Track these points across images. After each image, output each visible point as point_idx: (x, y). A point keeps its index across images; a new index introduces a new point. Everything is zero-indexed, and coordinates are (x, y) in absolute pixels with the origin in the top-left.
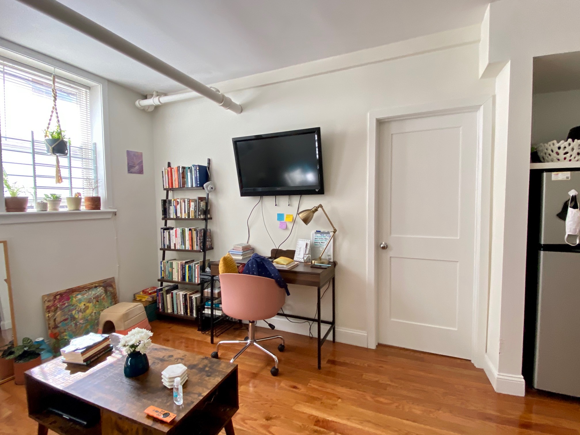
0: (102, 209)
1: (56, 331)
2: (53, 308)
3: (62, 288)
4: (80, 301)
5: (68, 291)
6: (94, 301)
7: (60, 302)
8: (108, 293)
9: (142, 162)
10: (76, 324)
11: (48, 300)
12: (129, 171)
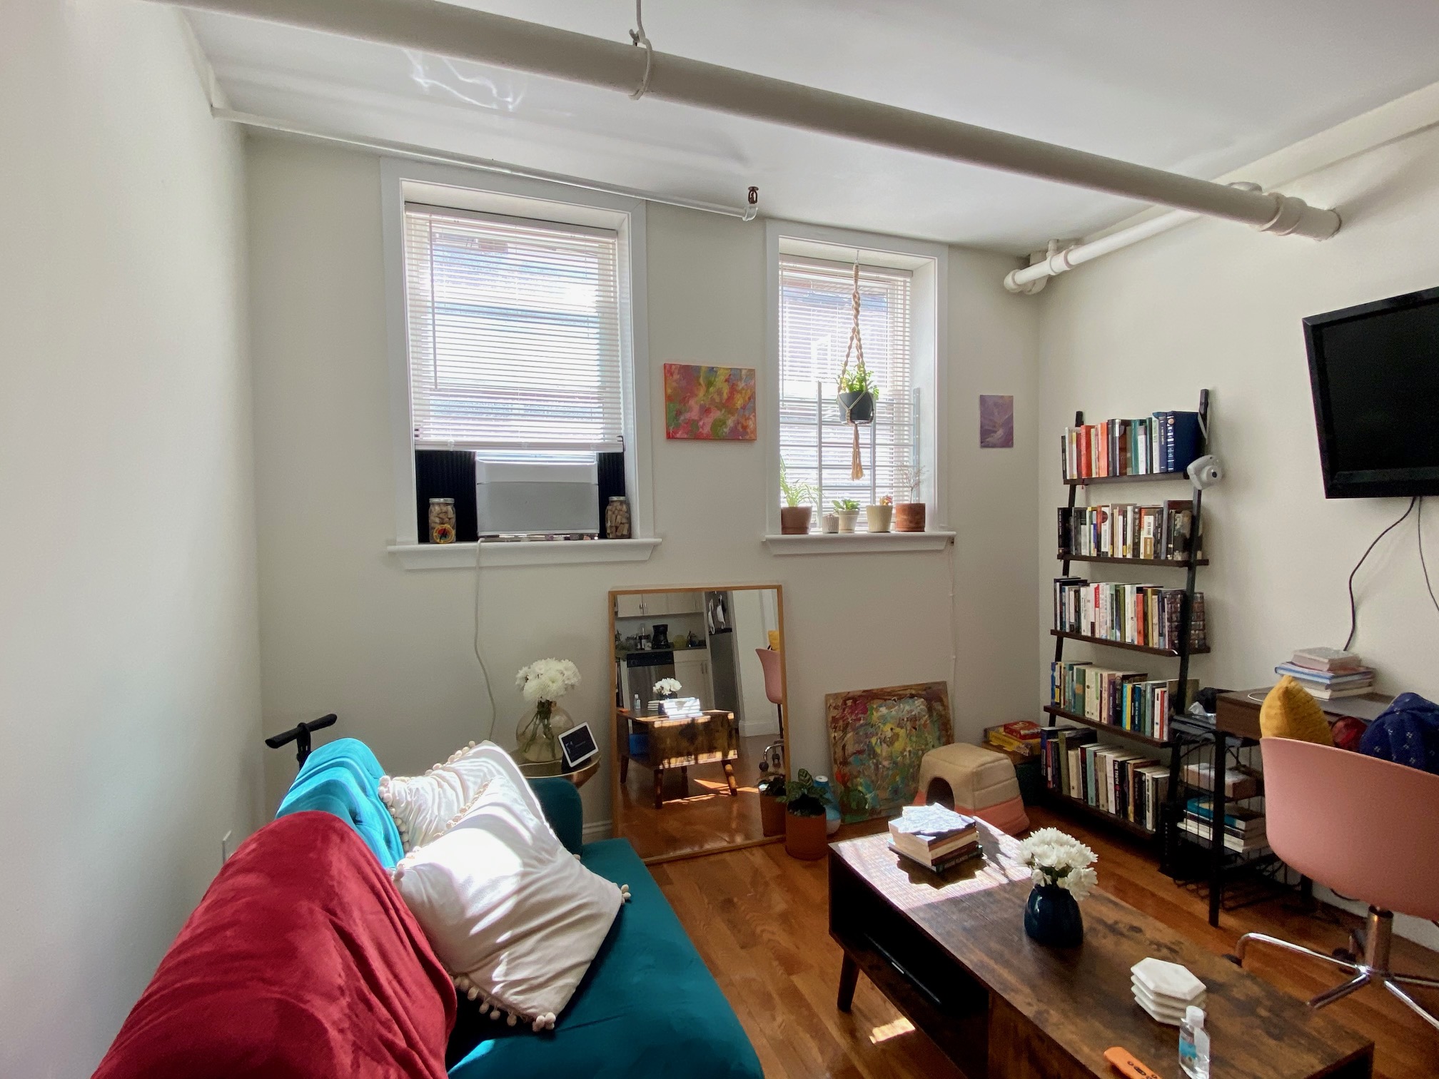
0: (928, 530)
1: (846, 770)
2: (841, 723)
3: (857, 685)
4: (884, 719)
5: (864, 694)
6: (909, 725)
7: (852, 713)
8: (935, 714)
9: (1011, 418)
10: (877, 765)
11: (834, 705)
12: (984, 444)
